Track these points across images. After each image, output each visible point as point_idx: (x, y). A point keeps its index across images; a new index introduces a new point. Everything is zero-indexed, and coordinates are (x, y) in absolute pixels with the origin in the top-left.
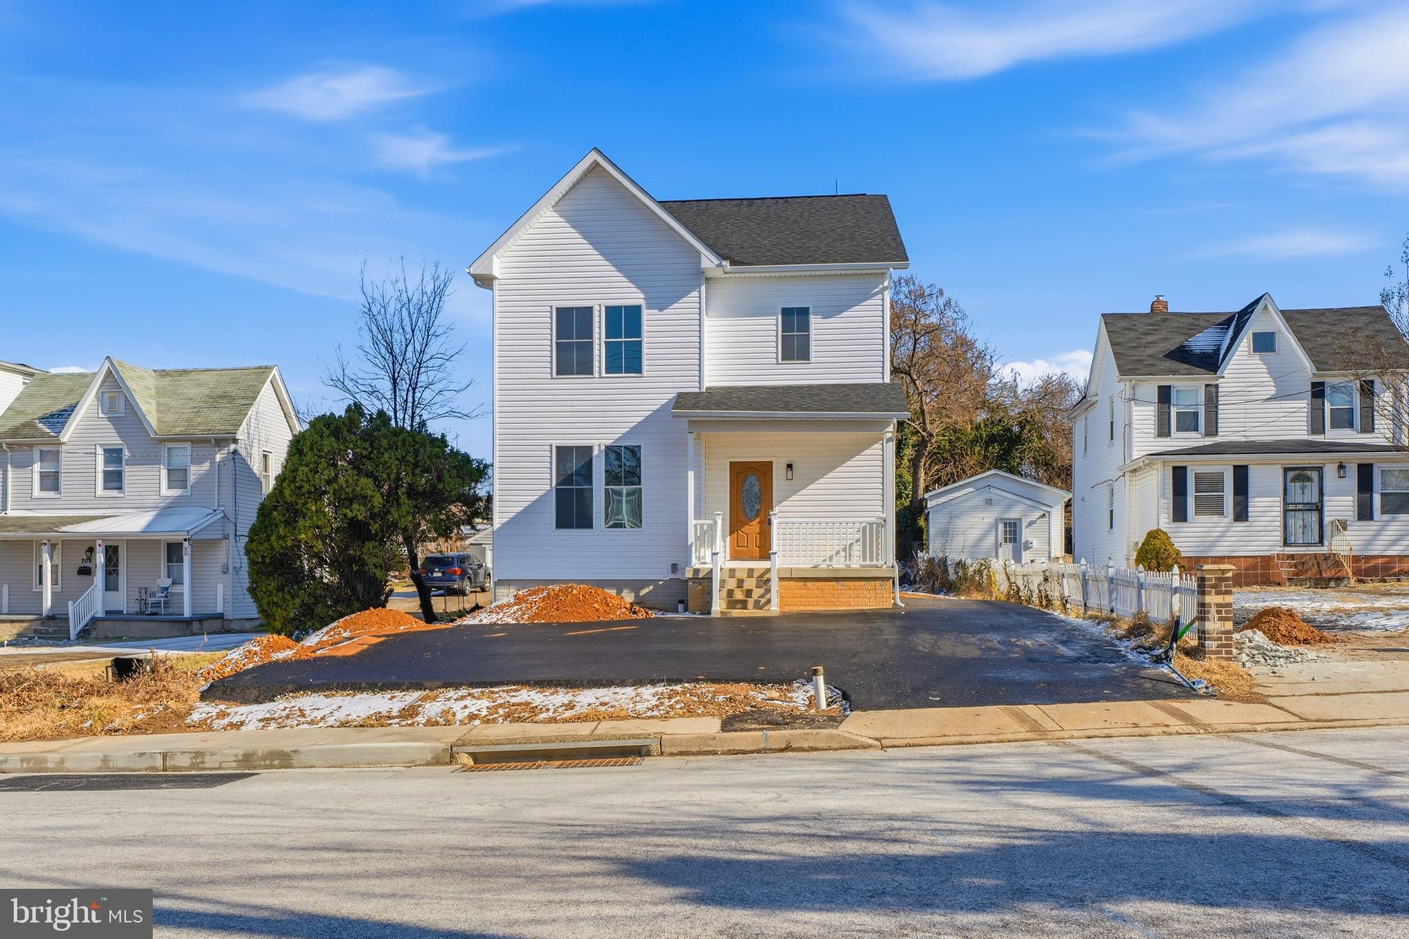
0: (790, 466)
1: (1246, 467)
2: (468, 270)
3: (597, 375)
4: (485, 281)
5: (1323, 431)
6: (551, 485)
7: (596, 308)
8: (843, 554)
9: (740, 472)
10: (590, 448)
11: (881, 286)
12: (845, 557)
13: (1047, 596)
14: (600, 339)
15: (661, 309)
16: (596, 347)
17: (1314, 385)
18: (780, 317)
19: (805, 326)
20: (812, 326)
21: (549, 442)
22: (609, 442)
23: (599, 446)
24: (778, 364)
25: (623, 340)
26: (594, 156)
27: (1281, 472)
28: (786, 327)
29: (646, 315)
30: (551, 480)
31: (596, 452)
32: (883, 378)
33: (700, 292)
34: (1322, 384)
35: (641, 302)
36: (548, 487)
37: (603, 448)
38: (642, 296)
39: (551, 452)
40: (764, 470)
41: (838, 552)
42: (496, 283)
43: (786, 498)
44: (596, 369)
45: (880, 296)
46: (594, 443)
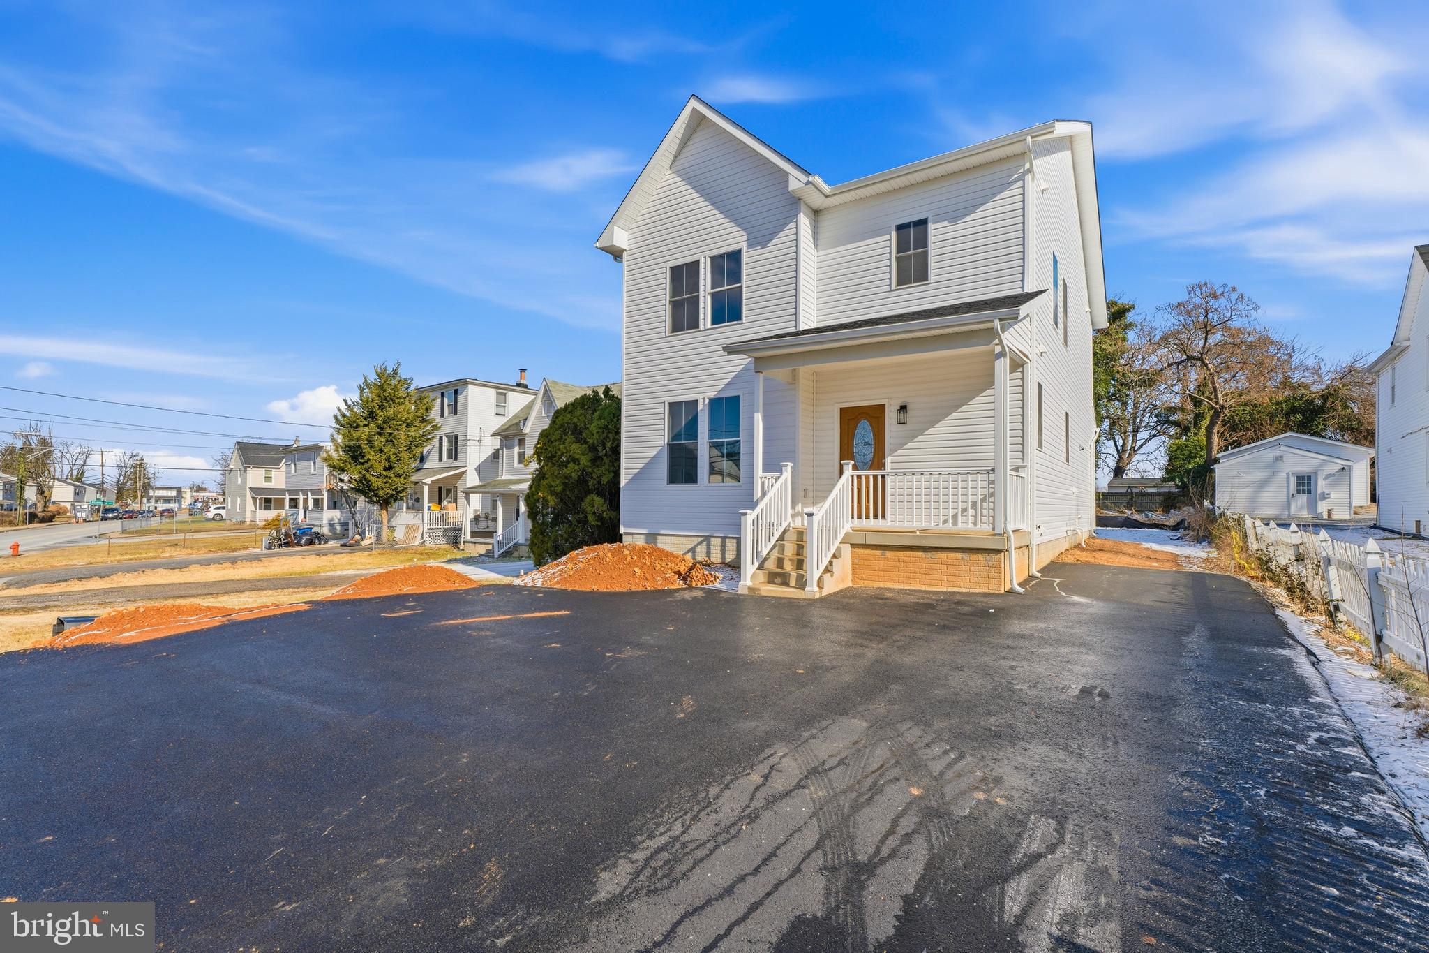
0: (903, 408)
2: (595, 245)
3: (702, 327)
4: (617, 254)
6: (664, 441)
7: (702, 260)
8: (971, 512)
9: (850, 418)
10: (696, 402)
11: (1022, 171)
12: (975, 517)
14: (705, 291)
15: (762, 248)
16: (701, 299)
18: (894, 234)
19: (923, 242)
20: (931, 239)
21: (662, 400)
22: (712, 395)
23: (704, 399)
24: (891, 291)
25: (726, 288)
26: (693, 103)
28: (901, 247)
29: (746, 258)
30: (664, 436)
31: (700, 407)
32: (1023, 288)
35: (742, 245)
36: (662, 444)
37: (706, 401)
38: (744, 238)
39: (664, 408)
40: (875, 415)
41: (965, 510)
42: (625, 254)
43: (901, 446)
44: (701, 322)
45: (1020, 183)
46: (699, 397)
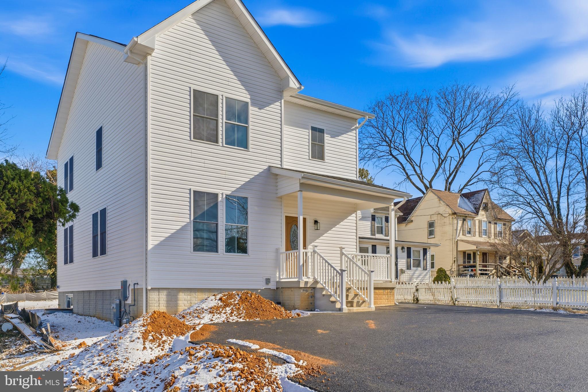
0: (317, 222)
1: (375, 246)
3: (221, 144)
5: (375, 235)
6: (190, 218)
7: (220, 97)
9: (290, 222)
10: (216, 195)
11: (355, 126)
13: (417, 299)
14: (222, 119)
15: (260, 109)
16: (221, 125)
17: (372, 216)
18: (310, 131)
19: (322, 140)
20: (326, 141)
21: (189, 187)
22: (229, 193)
23: (222, 194)
24: (309, 159)
25: (236, 123)
27: (386, 248)
28: (313, 138)
29: (252, 110)
30: (190, 215)
31: (220, 199)
33: (281, 103)
34: (375, 216)
35: (248, 100)
36: (188, 220)
37: (224, 196)
38: (249, 97)
39: (190, 194)
42: (150, 58)
43: (314, 240)
44: (220, 140)
45: (354, 132)
46: (219, 192)
